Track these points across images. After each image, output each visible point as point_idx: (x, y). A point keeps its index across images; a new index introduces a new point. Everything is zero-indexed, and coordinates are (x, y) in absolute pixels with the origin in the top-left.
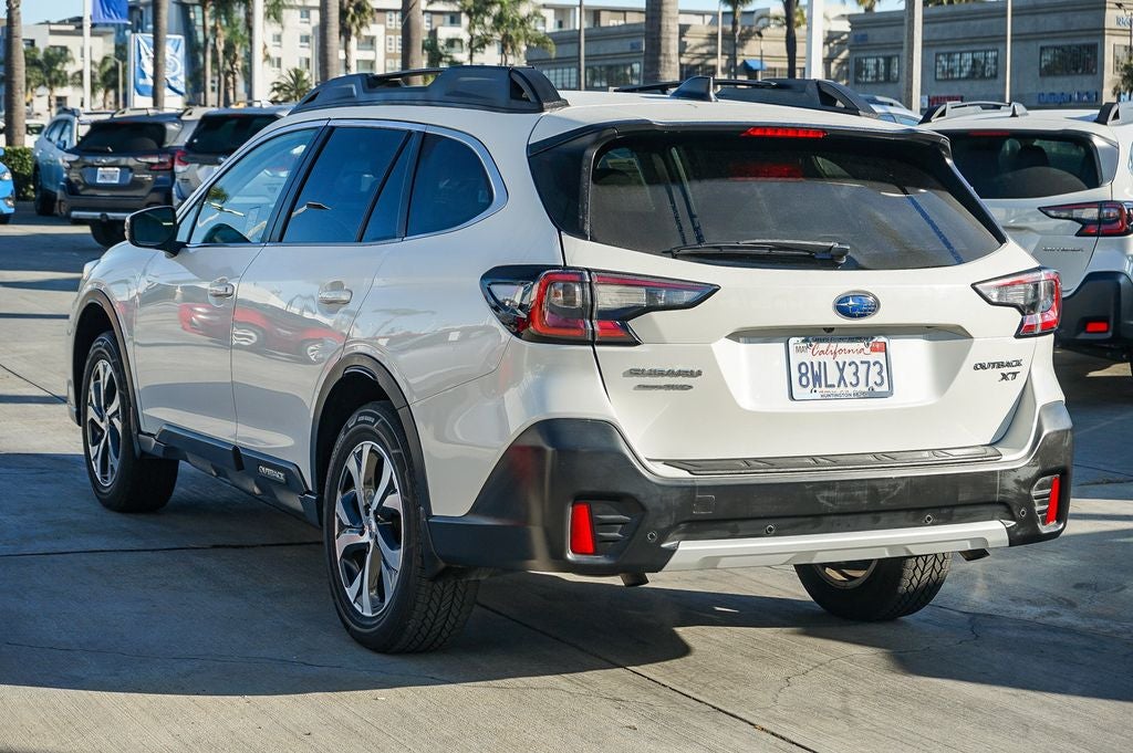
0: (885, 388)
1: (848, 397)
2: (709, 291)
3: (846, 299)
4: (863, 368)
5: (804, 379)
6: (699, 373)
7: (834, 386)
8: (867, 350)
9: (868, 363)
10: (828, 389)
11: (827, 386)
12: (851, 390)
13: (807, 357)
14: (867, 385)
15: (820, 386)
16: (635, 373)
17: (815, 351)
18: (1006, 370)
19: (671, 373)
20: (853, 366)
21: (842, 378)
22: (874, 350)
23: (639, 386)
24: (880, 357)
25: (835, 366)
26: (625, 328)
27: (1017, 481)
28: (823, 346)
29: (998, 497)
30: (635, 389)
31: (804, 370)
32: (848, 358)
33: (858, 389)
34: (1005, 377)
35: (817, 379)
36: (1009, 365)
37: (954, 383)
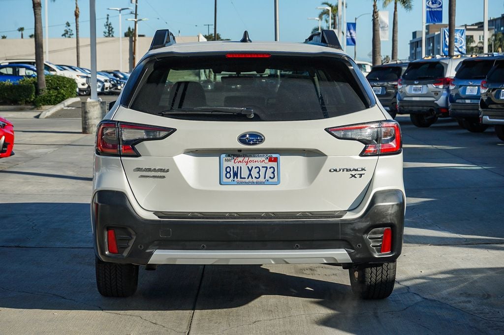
0: (275, 180)
1: (253, 183)
2: (171, 131)
3: (244, 135)
4: (263, 171)
5: (228, 175)
6: (168, 171)
7: (245, 178)
8: (267, 161)
9: (267, 167)
10: (242, 180)
11: (241, 178)
12: (255, 180)
13: (231, 164)
14: (265, 178)
15: (237, 178)
16: (139, 169)
17: (236, 161)
18: (353, 173)
19: (155, 170)
20: (257, 169)
21: (250, 174)
22: (270, 160)
23: (141, 176)
24: (274, 164)
25: (247, 168)
26: (134, 149)
27: (353, 229)
28: (240, 159)
29: (340, 237)
30: (139, 177)
31: (228, 170)
32: (255, 165)
33: (259, 180)
34: (353, 176)
35: (235, 174)
36: (357, 170)
37: (316, 179)
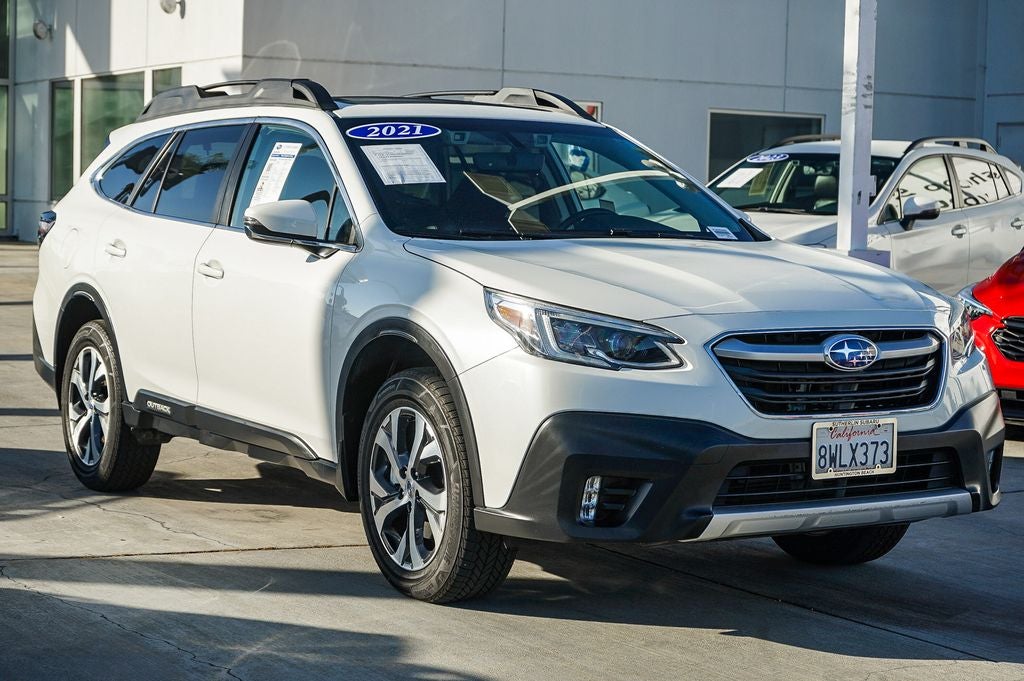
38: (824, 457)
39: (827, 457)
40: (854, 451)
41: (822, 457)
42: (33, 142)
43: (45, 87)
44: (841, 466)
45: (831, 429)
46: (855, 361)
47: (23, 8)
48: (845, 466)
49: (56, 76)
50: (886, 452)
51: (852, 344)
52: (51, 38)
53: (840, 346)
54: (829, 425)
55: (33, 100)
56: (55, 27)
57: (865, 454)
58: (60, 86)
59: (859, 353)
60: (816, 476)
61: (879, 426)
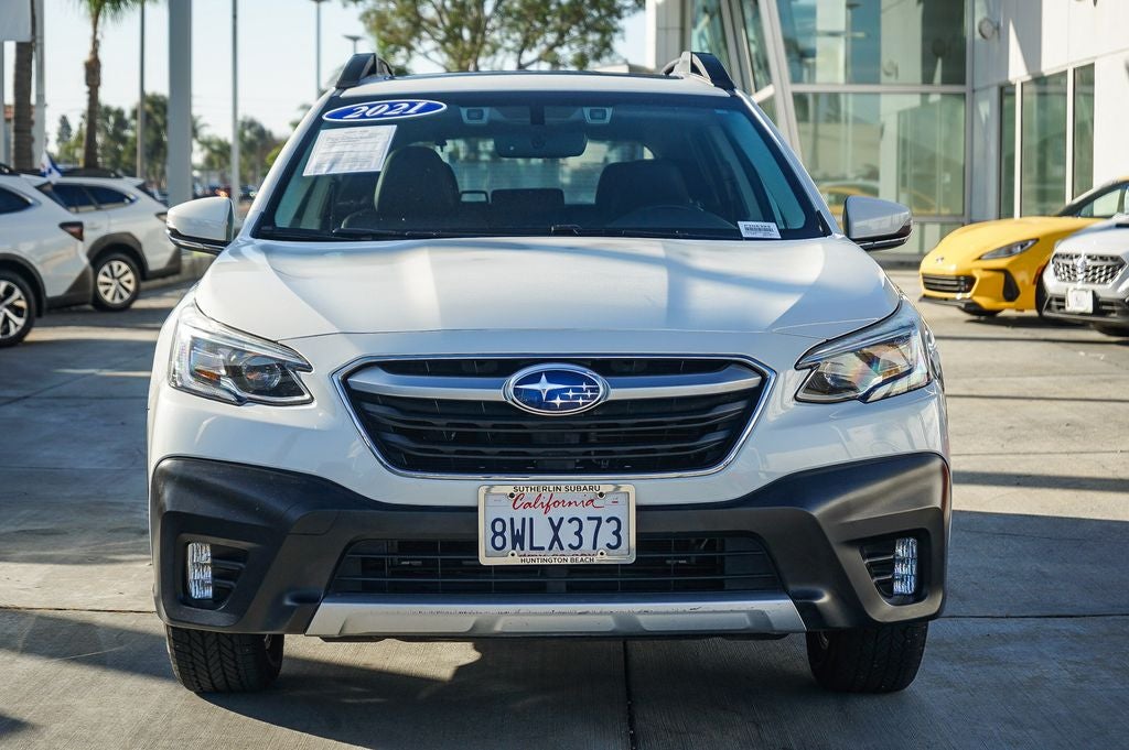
38: (502, 534)
39: (508, 534)
40: (556, 529)
41: (496, 534)
42: (985, 156)
43: (994, 92)
44: (532, 548)
45: (512, 495)
46: (558, 401)
47: (979, 6)
48: (542, 548)
49: (1001, 80)
50: (616, 533)
51: (553, 377)
52: (999, 37)
53: (535, 378)
54: (510, 490)
55: (986, 108)
56: (1002, 24)
57: (578, 533)
58: (1005, 91)
59: (567, 390)
60: (484, 560)
61: (601, 495)
